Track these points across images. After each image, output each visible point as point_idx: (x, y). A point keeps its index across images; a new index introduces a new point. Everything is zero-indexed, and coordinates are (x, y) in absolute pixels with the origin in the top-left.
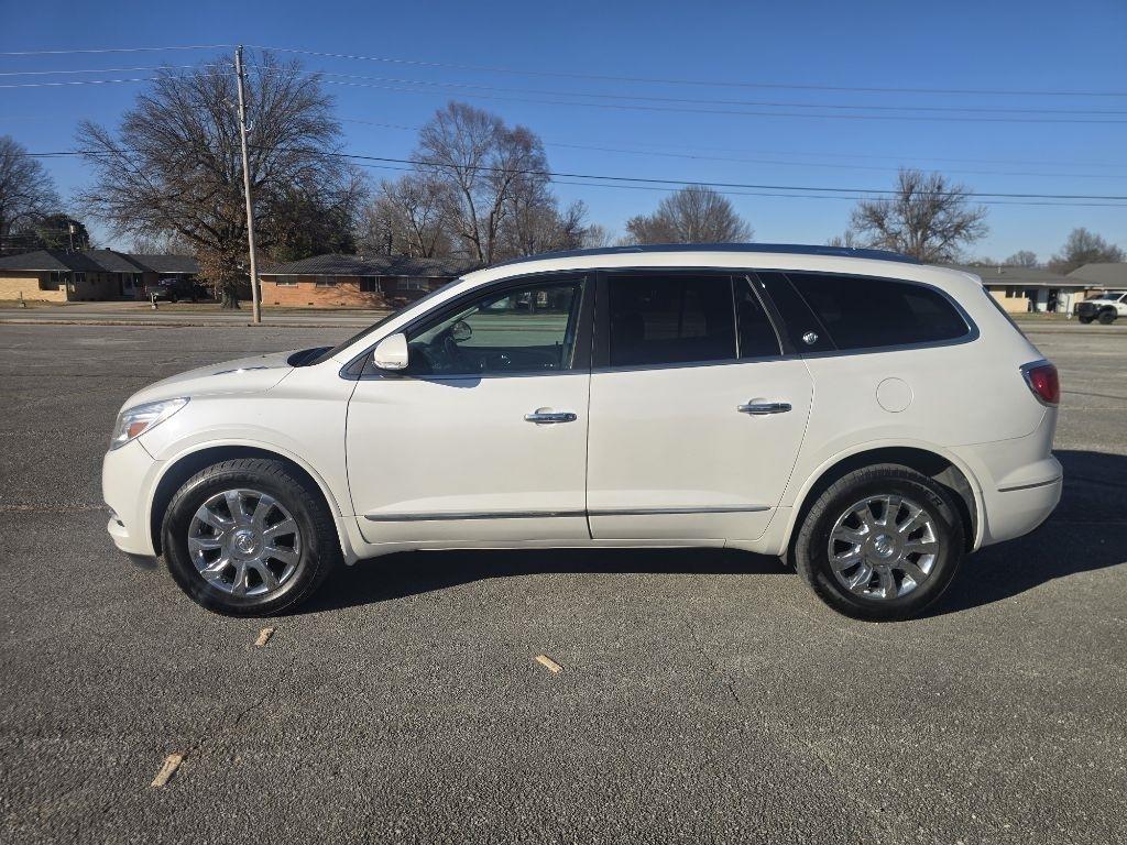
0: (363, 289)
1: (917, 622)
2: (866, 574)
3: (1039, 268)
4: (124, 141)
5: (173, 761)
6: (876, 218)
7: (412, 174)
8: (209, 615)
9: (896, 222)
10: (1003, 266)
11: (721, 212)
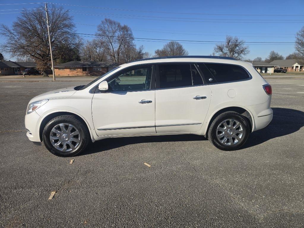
0: (83, 71)
1: (238, 151)
2: (226, 139)
3: (262, 62)
4: (13, 30)
5: (53, 193)
6: (221, 49)
7: (96, 38)
8: (56, 157)
9: (226, 50)
10: (253, 61)
11: (180, 48)
